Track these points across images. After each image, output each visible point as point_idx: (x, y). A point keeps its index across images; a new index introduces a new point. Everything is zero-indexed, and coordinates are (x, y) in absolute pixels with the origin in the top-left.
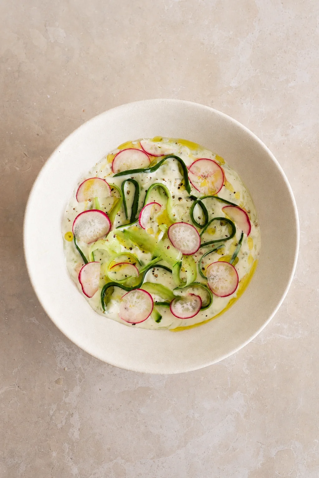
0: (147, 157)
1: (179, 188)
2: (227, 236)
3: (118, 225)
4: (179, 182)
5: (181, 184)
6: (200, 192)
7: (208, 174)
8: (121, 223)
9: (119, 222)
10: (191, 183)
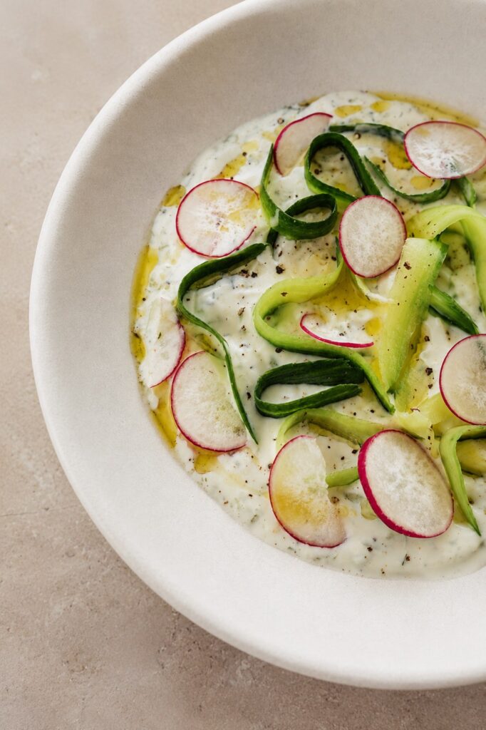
0: (190, 361)
1: (254, 275)
2: (342, 159)
3: (379, 410)
4: (240, 280)
5: (244, 272)
6: (255, 227)
7: (214, 213)
8: (374, 404)
9: (372, 411)
10: (238, 249)
